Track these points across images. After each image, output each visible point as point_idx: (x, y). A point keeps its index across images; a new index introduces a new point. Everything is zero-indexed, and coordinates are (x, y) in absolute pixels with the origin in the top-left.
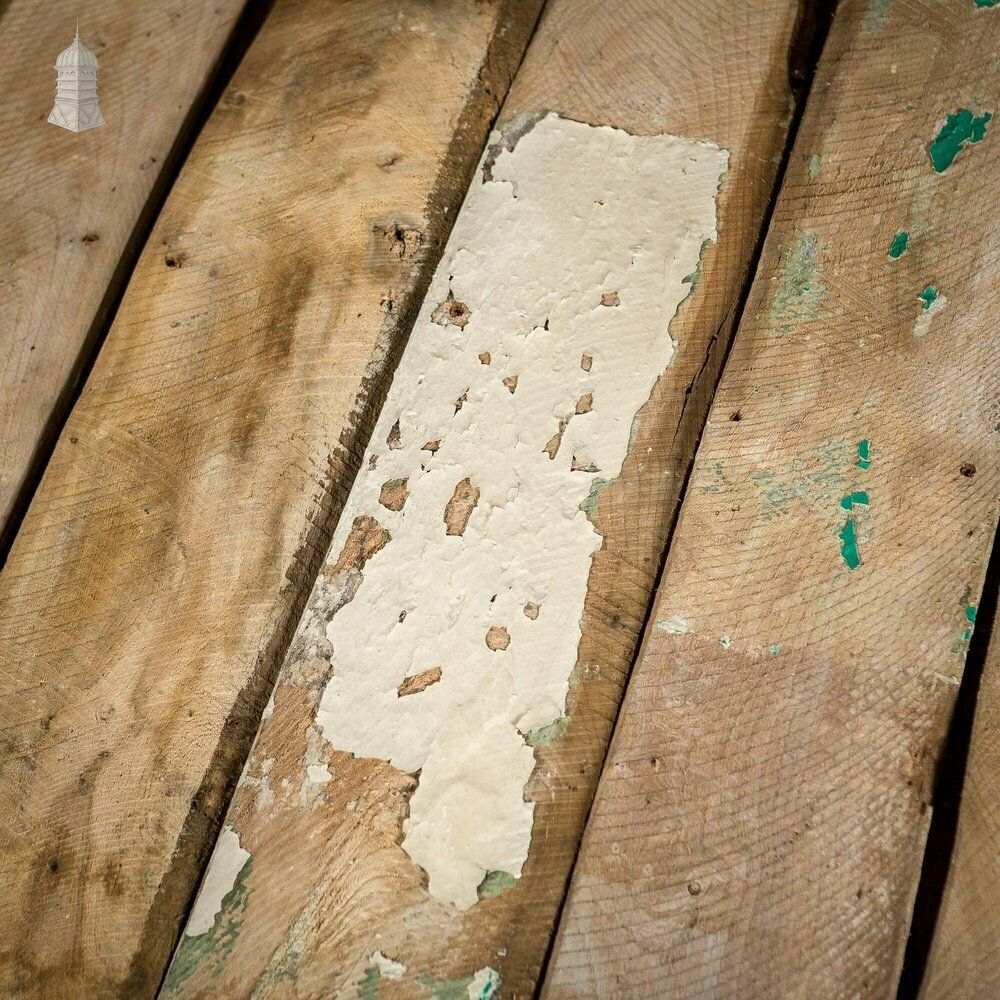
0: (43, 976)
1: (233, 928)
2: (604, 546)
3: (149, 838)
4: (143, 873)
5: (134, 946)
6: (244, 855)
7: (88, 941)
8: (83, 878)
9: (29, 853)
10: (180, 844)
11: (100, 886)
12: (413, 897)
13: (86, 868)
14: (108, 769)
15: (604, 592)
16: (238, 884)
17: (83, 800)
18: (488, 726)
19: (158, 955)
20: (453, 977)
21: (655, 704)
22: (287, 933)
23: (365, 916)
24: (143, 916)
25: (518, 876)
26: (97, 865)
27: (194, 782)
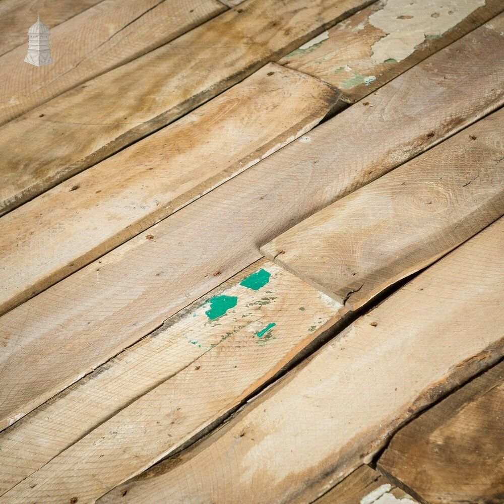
0: (254, 43)
1: (312, 51)
2: (484, 7)
3: (305, 27)
4: (297, 34)
5: (283, 46)
6: (327, 37)
7: (272, 41)
8: (280, 29)
9: (270, 20)
10: (312, 32)
11: (283, 32)
12: (366, 57)
13: (282, 27)
14: (305, 11)
15: (475, 15)
16: (321, 43)
17: (293, 14)
18: (417, 31)
19: (288, 50)
20: (363, 75)
21: (469, 40)
22: (325, 55)
23: (350, 57)
24: (291, 41)
25: (398, 62)
26: (286, 27)
27: (326, 21)
